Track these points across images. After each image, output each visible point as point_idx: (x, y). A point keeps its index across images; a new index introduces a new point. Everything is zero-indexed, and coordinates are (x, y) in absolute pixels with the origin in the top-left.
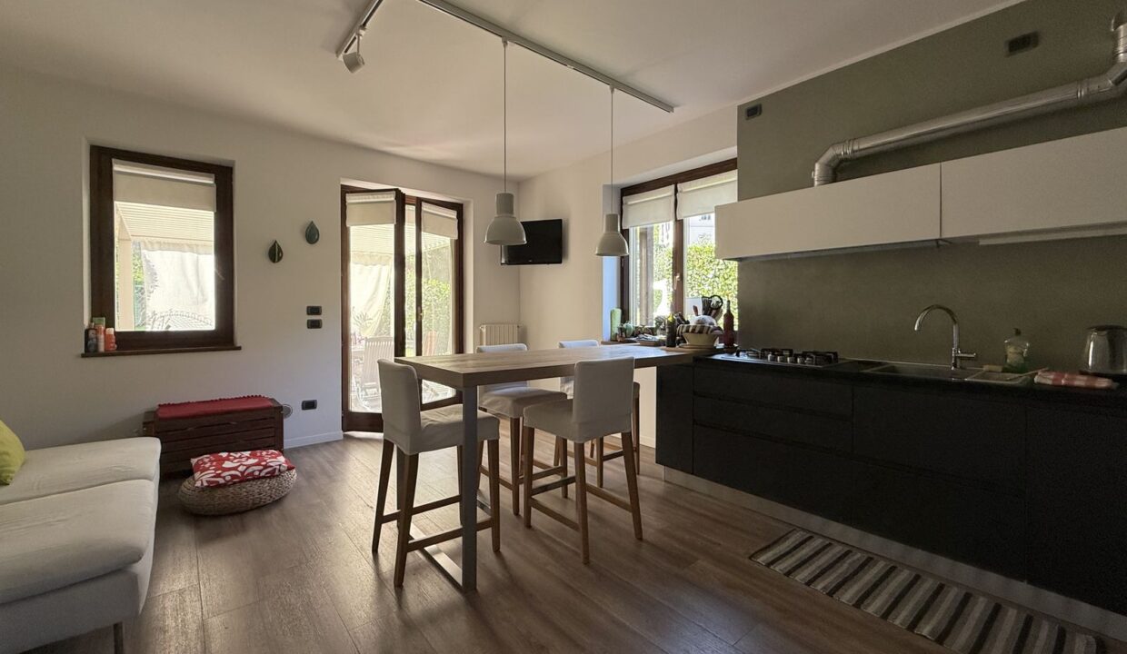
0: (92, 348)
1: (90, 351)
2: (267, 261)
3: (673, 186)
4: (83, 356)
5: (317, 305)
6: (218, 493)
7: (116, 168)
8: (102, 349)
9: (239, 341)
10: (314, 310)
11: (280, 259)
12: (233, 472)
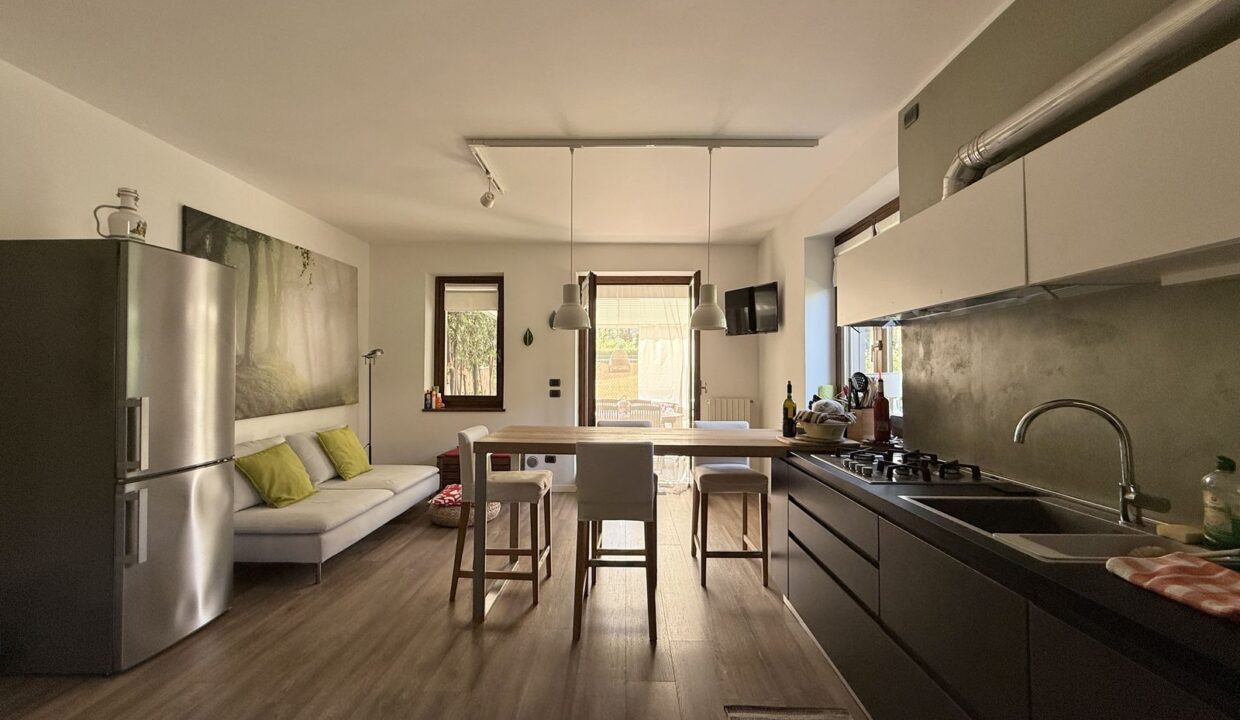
0: (428, 406)
1: (428, 408)
2: (521, 342)
3: (870, 229)
4: (423, 410)
5: (556, 378)
6: (442, 510)
7: (447, 289)
8: (434, 407)
9: (504, 407)
10: (555, 383)
11: (530, 342)
12: (451, 498)
